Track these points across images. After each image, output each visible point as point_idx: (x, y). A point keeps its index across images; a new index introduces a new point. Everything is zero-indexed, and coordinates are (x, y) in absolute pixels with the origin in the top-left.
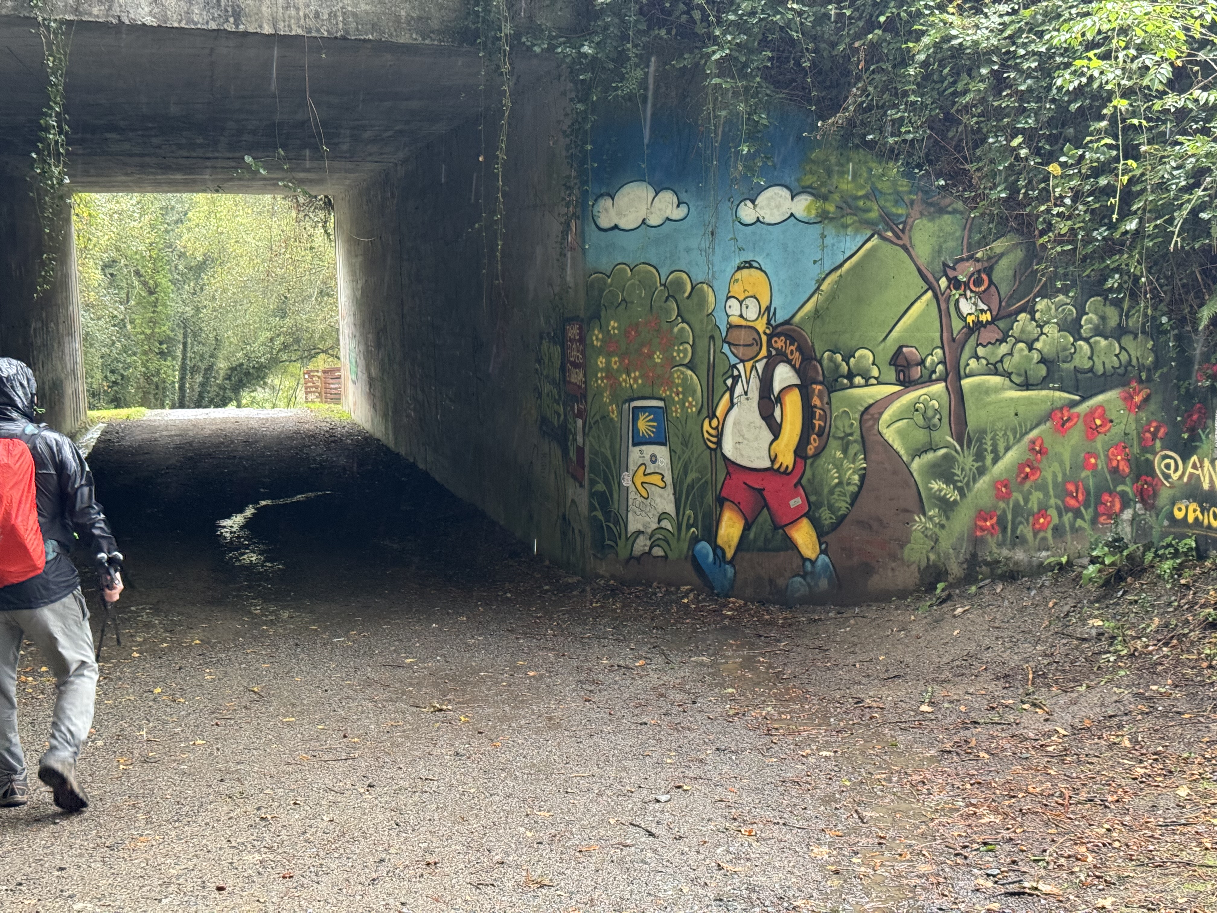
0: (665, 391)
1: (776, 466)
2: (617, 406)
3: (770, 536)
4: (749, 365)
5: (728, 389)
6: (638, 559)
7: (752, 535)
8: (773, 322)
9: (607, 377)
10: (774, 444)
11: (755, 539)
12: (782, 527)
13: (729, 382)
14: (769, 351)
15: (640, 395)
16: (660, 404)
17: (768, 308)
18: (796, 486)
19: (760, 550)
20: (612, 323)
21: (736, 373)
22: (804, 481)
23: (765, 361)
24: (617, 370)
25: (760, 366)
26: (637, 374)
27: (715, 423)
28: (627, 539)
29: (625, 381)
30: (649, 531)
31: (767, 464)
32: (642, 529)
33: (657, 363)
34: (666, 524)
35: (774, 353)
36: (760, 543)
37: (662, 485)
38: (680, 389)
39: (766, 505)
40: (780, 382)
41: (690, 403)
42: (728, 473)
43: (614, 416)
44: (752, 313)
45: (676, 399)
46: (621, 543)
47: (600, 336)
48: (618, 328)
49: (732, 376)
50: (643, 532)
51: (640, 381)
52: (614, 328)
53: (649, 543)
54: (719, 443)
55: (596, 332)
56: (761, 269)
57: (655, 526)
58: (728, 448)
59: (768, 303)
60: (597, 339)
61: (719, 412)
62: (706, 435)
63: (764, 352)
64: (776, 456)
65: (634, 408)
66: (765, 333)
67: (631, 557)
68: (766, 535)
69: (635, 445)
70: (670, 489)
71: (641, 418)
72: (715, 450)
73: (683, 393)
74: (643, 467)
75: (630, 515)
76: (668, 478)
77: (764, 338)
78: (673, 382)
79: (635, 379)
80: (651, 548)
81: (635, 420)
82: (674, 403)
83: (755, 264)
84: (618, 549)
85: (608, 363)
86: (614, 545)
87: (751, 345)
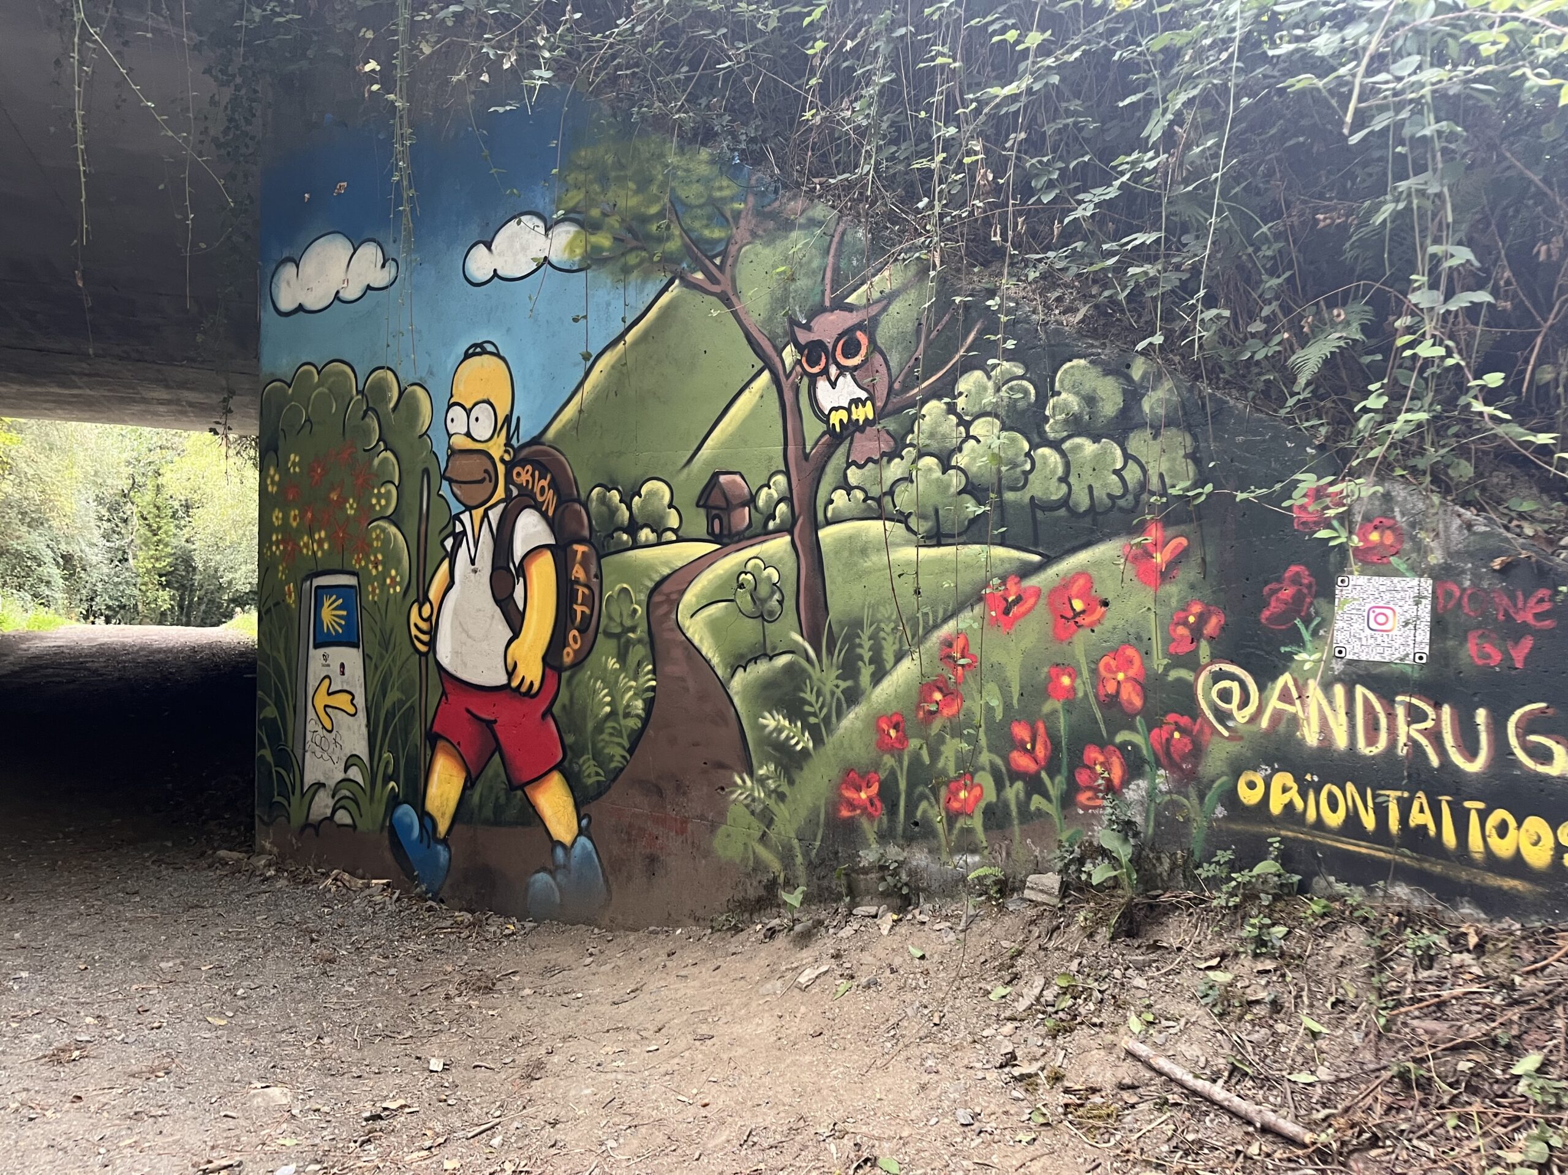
0: (359, 561)
1: (515, 684)
2: (295, 586)
3: (502, 800)
4: (478, 513)
5: (447, 555)
6: (316, 827)
7: (476, 798)
8: (514, 442)
9: (283, 541)
10: (513, 645)
11: (481, 806)
12: (521, 787)
13: (449, 543)
14: (508, 490)
15: (327, 567)
16: (351, 581)
17: (508, 419)
18: (544, 716)
19: (486, 822)
20: (292, 456)
21: (459, 528)
22: (556, 709)
23: (502, 506)
24: (298, 530)
25: (494, 515)
26: (323, 534)
27: (426, 610)
28: (303, 795)
29: (306, 545)
30: (332, 783)
31: (502, 680)
32: (323, 780)
33: (348, 516)
34: (355, 773)
35: (515, 492)
36: (488, 812)
37: (352, 710)
38: (380, 557)
39: (498, 748)
40: (524, 541)
41: (393, 579)
42: (444, 693)
43: (291, 600)
44: (483, 429)
45: (374, 572)
46: (295, 800)
47: (277, 478)
48: (300, 464)
49: (453, 533)
50: (324, 785)
51: (326, 546)
52: (294, 464)
53: (331, 802)
54: (432, 644)
55: (272, 472)
56: (497, 355)
57: (340, 775)
58: (445, 654)
59: (507, 412)
60: (273, 483)
61: (434, 593)
62: (414, 631)
63: (500, 493)
64: (515, 664)
65: (318, 587)
66: (502, 460)
67: (307, 825)
68: (497, 798)
69: (316, 647)
70: (362, 716)
71: (326, 604)
72: (426, 654)
73: (383, 563)
74: (327, 681)
75: (308, 755)
76: (360, 701)
77: (501, 468)
78: (370, 545)
79: (320, 542)
80: (334, 812)
81: (319, 606)
82: (371, 579)
83: (490, 348)
84: (291, 810)
85: (286, 518)
86: (286, 803)
87: (482, 481)
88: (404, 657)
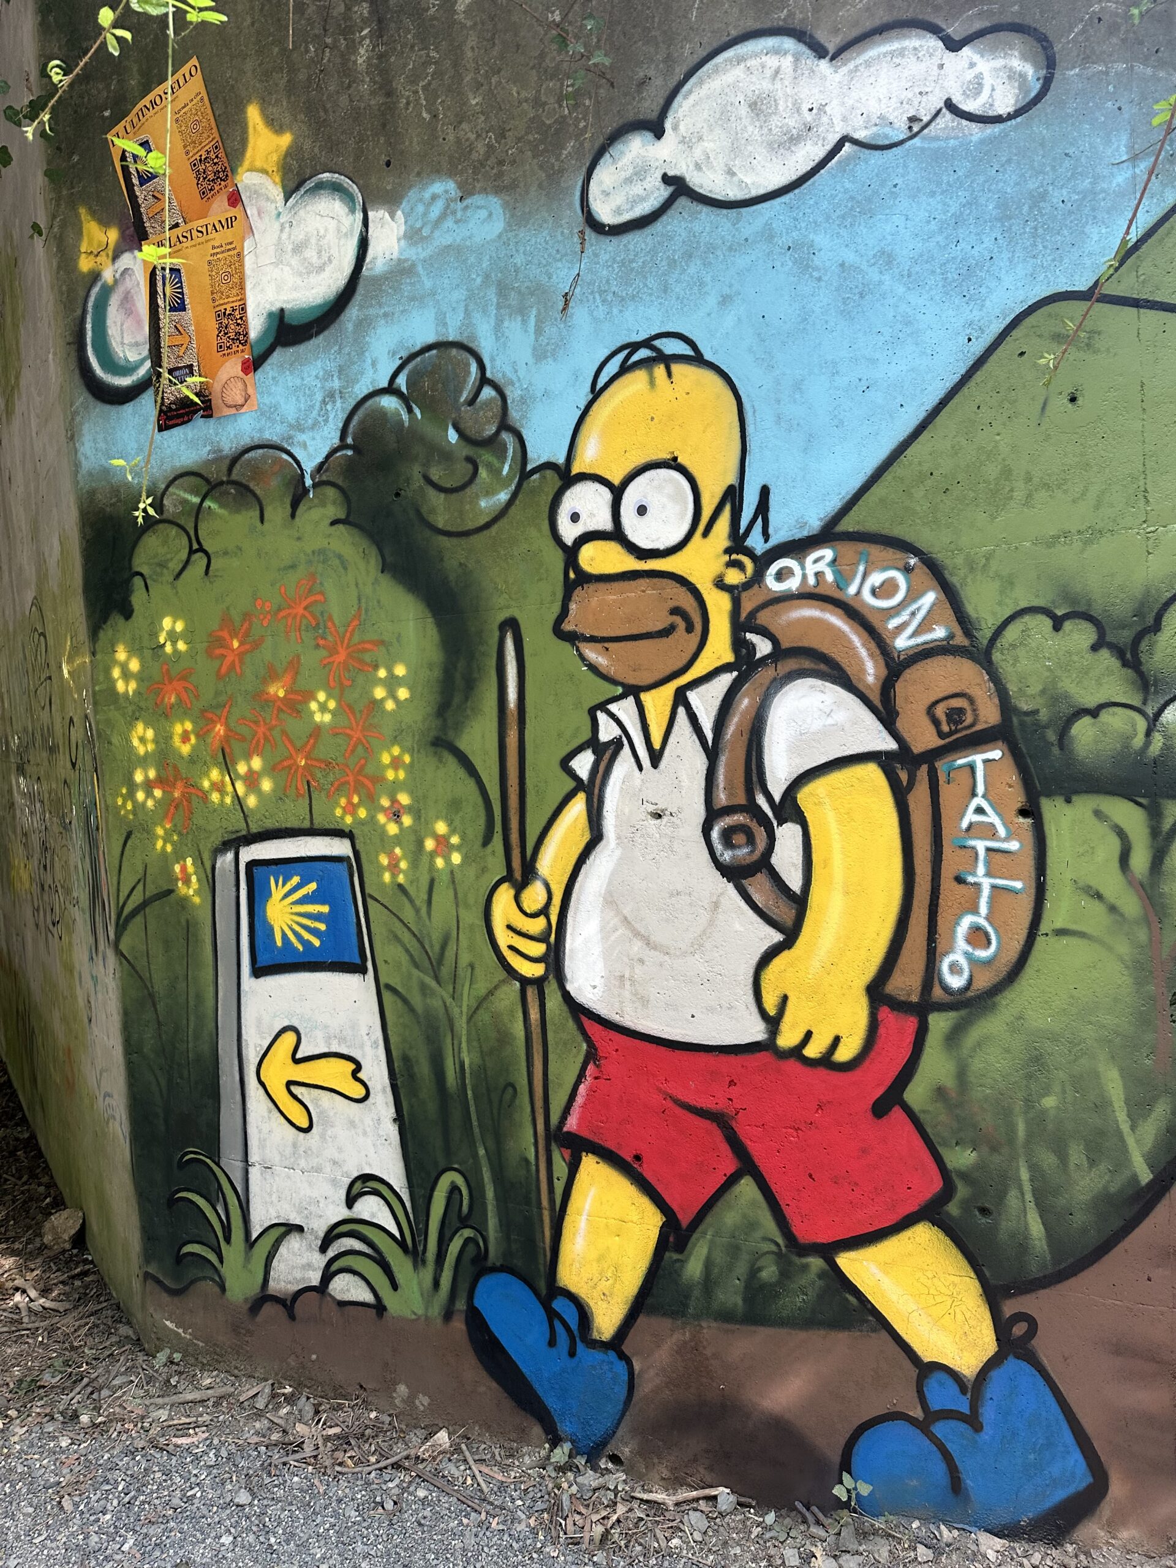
0: (351, 809)
1: (787, 1039)
2: (199, 860)
4: (658, 702)
5: (580, 786)
6: (289, 1303)
8: (755, 541)
9: (160, 781)
10: (778, 963)
12: (829, 1251)
13: (583, 764)
14: (739, 644)
15: (270, 824)
16: (340, 847)
17: (733, 495)
20: (167, 623)
22: (916, 1094)
23: (725, 678)
24: (193, 759)
26: (257, 762)
27: (534, 896)
28: (250, 1244)
29: (218, 787)
30: (319, 1226)
31: (754, 1031)
32: (296, 1220)
33: (318, 727)
34: (371, 1208)
35: (763, 648)
37: (359, 1092)
38: (404, 799)
39: (747, 1166)
40: (794, 749)
41: (442, 840)
42: (592, 1056)
43: (191, 890)
44: (663, 523)
45: (392, 829)
46: (233, 1252)
47: (134, 665)
48: (188, 635)
49: (593, 743)
50: (300, 1229)
51: (266, 785)
52: (173, 637)
53: (318, 1260)
54: (554, 959)
55: (121, 655)
56: (698, 359)
57: (338, 1212)
60: (126, 675)
62: (504, 938)
64: (785, 999)
65: (252, 865)
66: (720, 584)
67: (264, 1298)
68: (754, 1272)
69: (258, 972)
70: (383, 1104)
71: (277, 892)
72: (539, 983)
73: (416, 811)
74: (289, 1038)
75: (254, 1173)
76: (376, 1072)
77: (719, 605)
78: (379, 779)
79: (252, 781)
80: (327, 1276)
81: (257, 898)
82: (385, 842)
84: (225, 1270)
85: (163, 739)
86: (212, 1257)
87: (667, 632)
88: (481, 988)
